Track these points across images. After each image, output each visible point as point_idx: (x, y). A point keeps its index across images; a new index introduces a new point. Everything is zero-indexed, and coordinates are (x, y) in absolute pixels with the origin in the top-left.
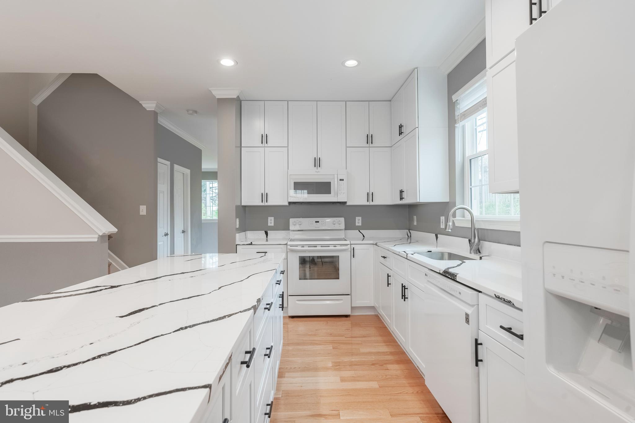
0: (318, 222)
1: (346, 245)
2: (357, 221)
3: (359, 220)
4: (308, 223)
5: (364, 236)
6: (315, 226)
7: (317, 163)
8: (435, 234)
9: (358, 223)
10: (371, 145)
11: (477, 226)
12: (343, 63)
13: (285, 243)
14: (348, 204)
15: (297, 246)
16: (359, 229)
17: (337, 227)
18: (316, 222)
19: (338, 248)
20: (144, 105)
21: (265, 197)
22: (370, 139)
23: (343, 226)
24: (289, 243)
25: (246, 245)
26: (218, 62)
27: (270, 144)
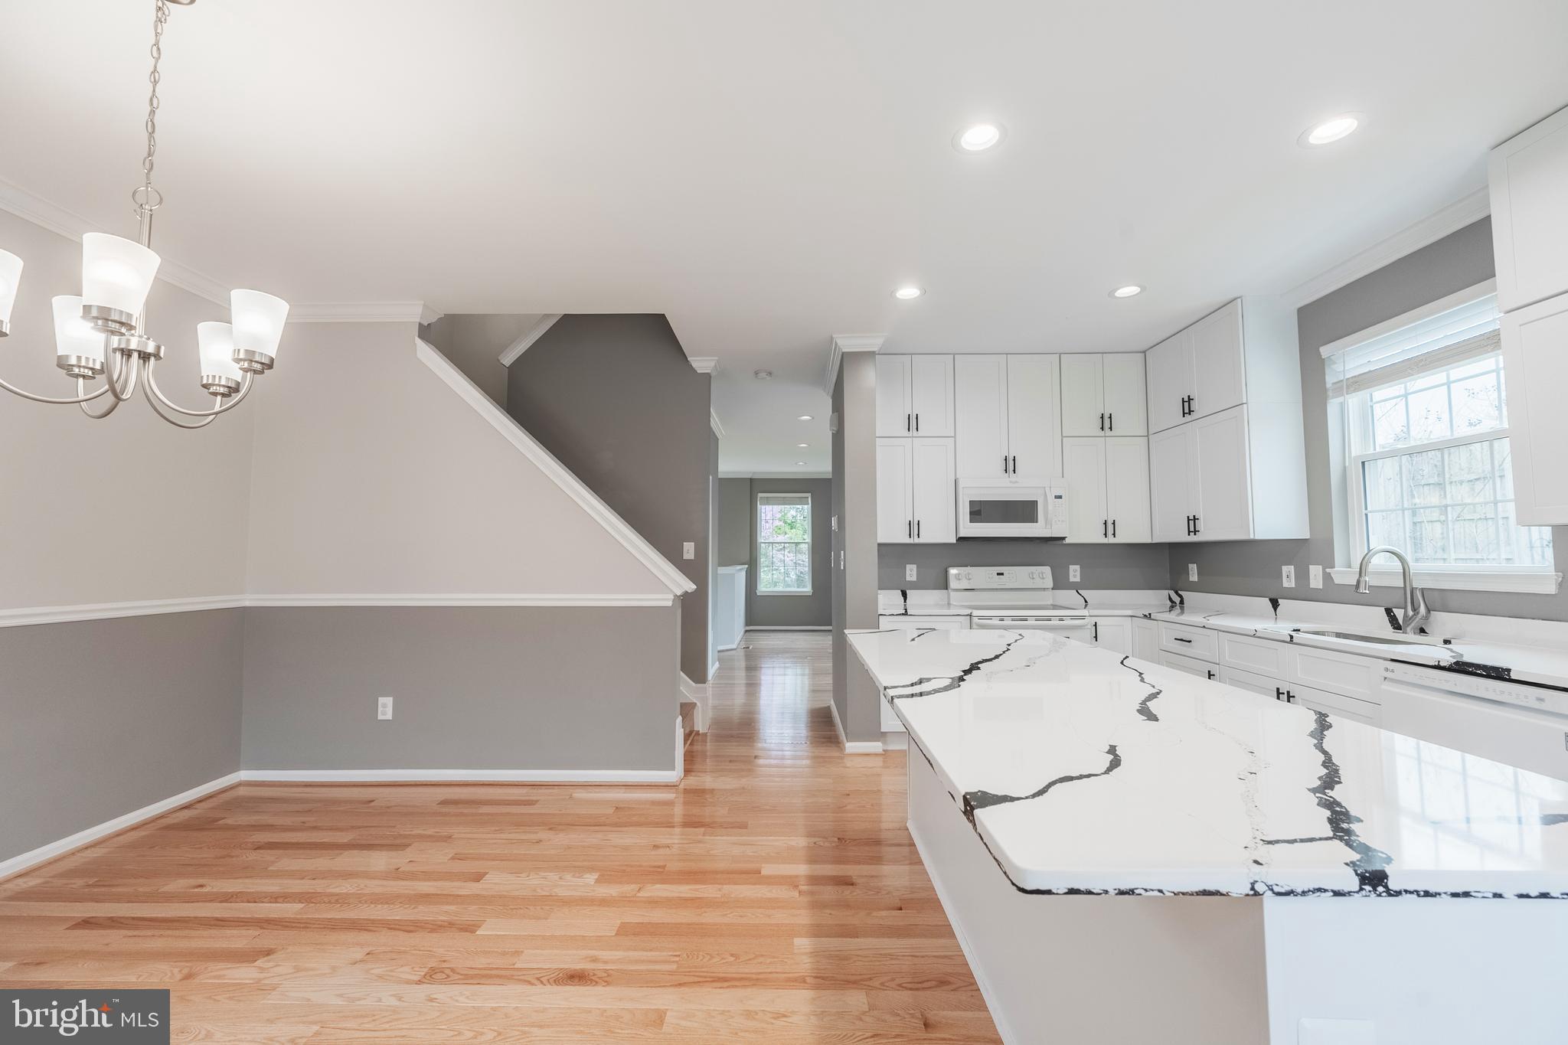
0: (1002, 574)
1: (1083, 617)
2: (1071, 573)
3: (1075, 571)
4: (982, 575)
5: (1086, 602)
6: (998, 582)
7: (1010, 465)
8: (1267, 599)
9: (1075, 576)
10: (1107, 432)
11: (1417, 584)
12: (1111, 294)
13: (968, 612)
14: (1067, 541)
15: (990, 618)
16: (1076, 587)
17: (1038, 583)
18: (998, 574)
19: (1068, 622)
20: (694, 365)
21: (914, 527)
22: (1106, 422)
23: (1049, 582)
24: (976, 613)
25: (897, 615)
26: (892, 294)
27: (920, 433)
